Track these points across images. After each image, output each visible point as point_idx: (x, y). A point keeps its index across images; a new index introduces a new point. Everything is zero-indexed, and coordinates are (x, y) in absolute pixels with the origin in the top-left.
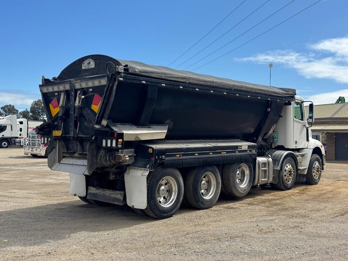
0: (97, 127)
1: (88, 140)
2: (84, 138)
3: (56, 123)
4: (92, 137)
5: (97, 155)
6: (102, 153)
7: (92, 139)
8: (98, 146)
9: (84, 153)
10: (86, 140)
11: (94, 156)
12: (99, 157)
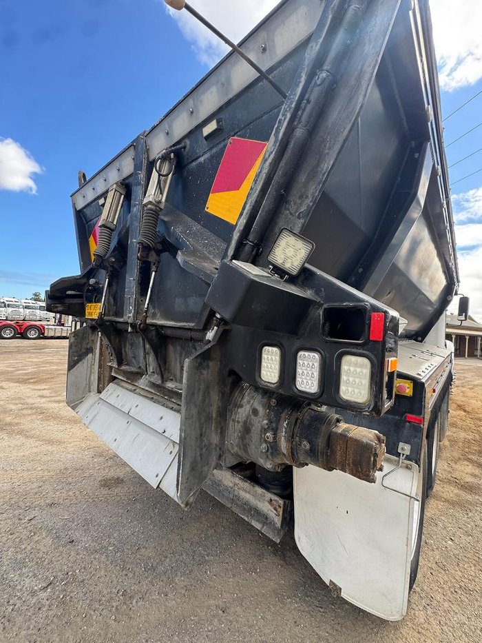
0: (252, 271)
1: (189, 340)
2: (169, 332)
3: (92, 281)
4: (206, 328)
5: (224, 414)
6: (249, 406)
7: (201, 340)
8: (232, 373)
9: (170, 385)
10: (178, 339)
11: (209, 418)
12: (234, 430)
